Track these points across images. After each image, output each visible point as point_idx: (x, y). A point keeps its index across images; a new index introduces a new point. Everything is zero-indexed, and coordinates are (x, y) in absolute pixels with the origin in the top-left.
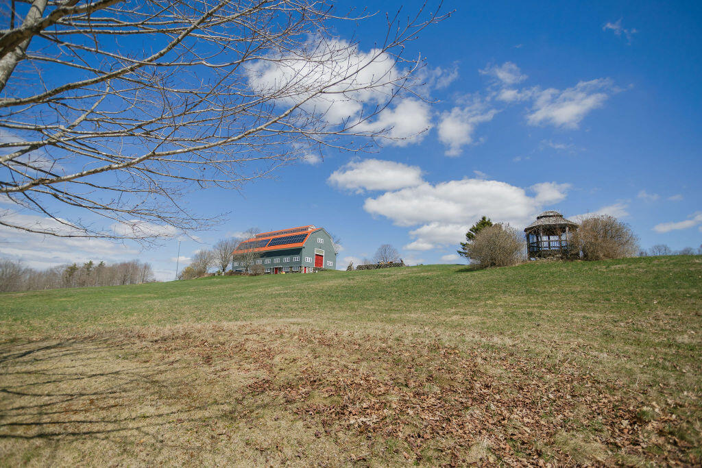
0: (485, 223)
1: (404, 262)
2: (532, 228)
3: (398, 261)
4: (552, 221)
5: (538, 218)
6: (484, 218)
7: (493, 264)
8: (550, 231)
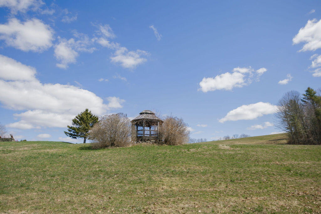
0: (88, 113)
1: (14, 137)
2: (139, 120)
3: (7, 136)
4: (150, 117)
5: (141, 114)
6: (87, 110)
7: (113, 145)
8: (150, 123)
